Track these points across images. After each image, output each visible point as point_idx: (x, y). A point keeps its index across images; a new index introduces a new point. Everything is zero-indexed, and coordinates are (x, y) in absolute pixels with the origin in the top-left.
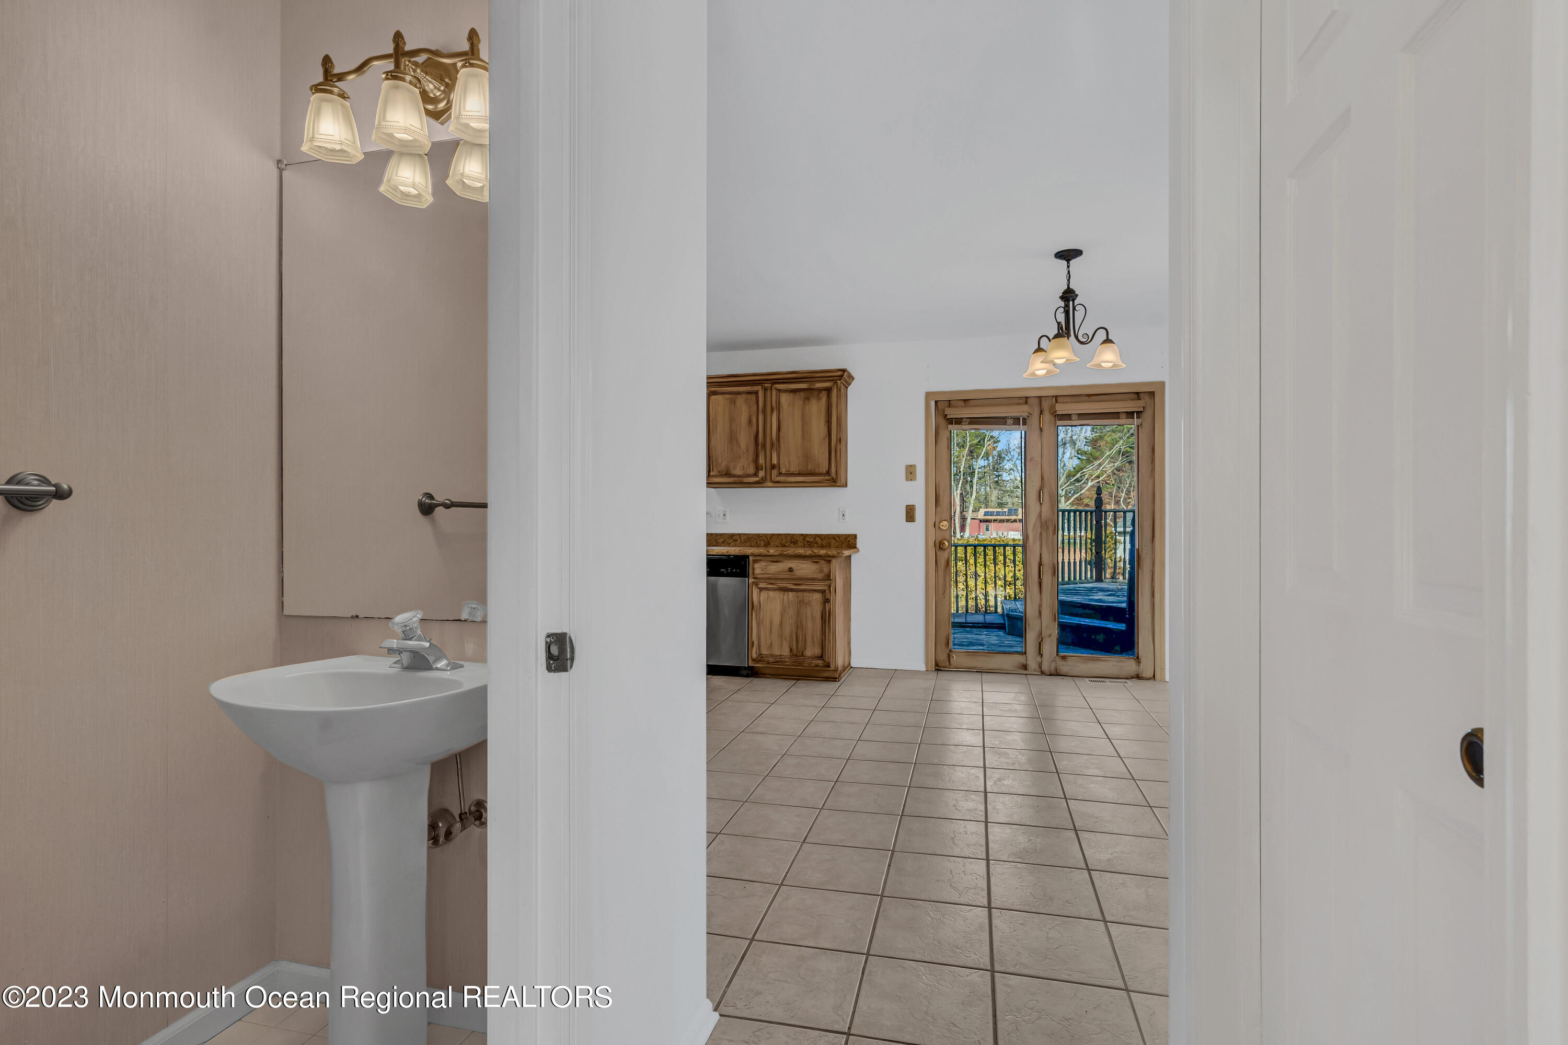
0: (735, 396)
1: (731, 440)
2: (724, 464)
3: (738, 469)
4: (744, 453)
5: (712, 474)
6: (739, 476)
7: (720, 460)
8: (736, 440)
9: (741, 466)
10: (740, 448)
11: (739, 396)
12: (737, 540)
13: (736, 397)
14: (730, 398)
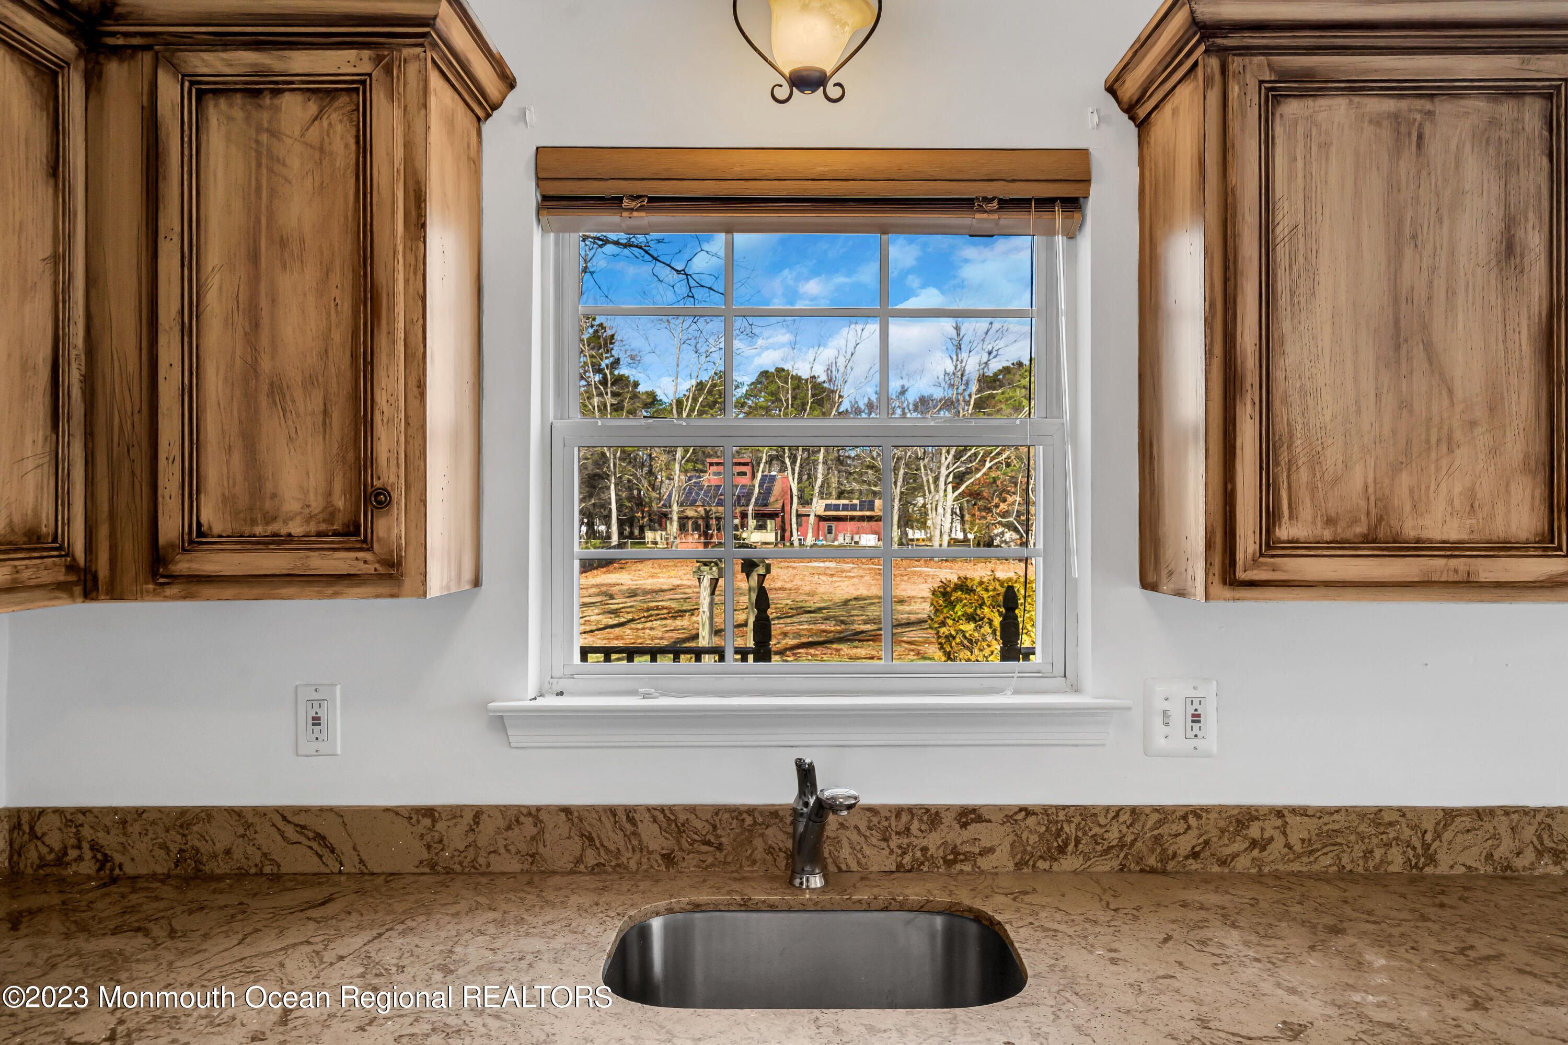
0: (1427, 105)
1: (1398, 347)
2: (1357, 479)
3: (1439, 507)
4: (1473, 424)
5: (1284, 532)
6: (1451, 549)
7: (1333, 457)
8: (1429, 347)
9: (1457, 489)
10: (1450, 392)
11: (1444, 108)
12: (1271, 839)
13: (1430, 113)
14: (1395, 117)
